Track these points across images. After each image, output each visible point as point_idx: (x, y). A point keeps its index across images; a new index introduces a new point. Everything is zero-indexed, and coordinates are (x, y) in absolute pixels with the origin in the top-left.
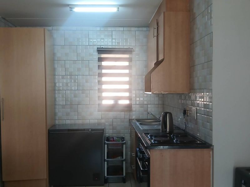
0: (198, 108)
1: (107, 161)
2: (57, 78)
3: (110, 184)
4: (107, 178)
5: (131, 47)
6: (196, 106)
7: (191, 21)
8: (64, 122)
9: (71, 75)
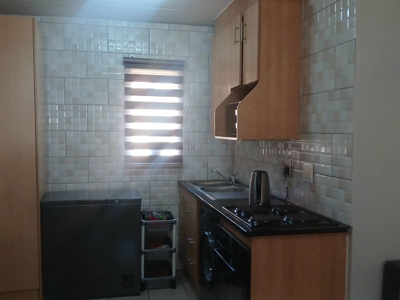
0: (316, 164)
1: (145, 253)
2: (50, 109)
3: (150, 292)
4: (145, 281)
5: (181, 59)
6: (312, 162)
7: (303, 19)
8: (63, 187)
9: (75, 104)
